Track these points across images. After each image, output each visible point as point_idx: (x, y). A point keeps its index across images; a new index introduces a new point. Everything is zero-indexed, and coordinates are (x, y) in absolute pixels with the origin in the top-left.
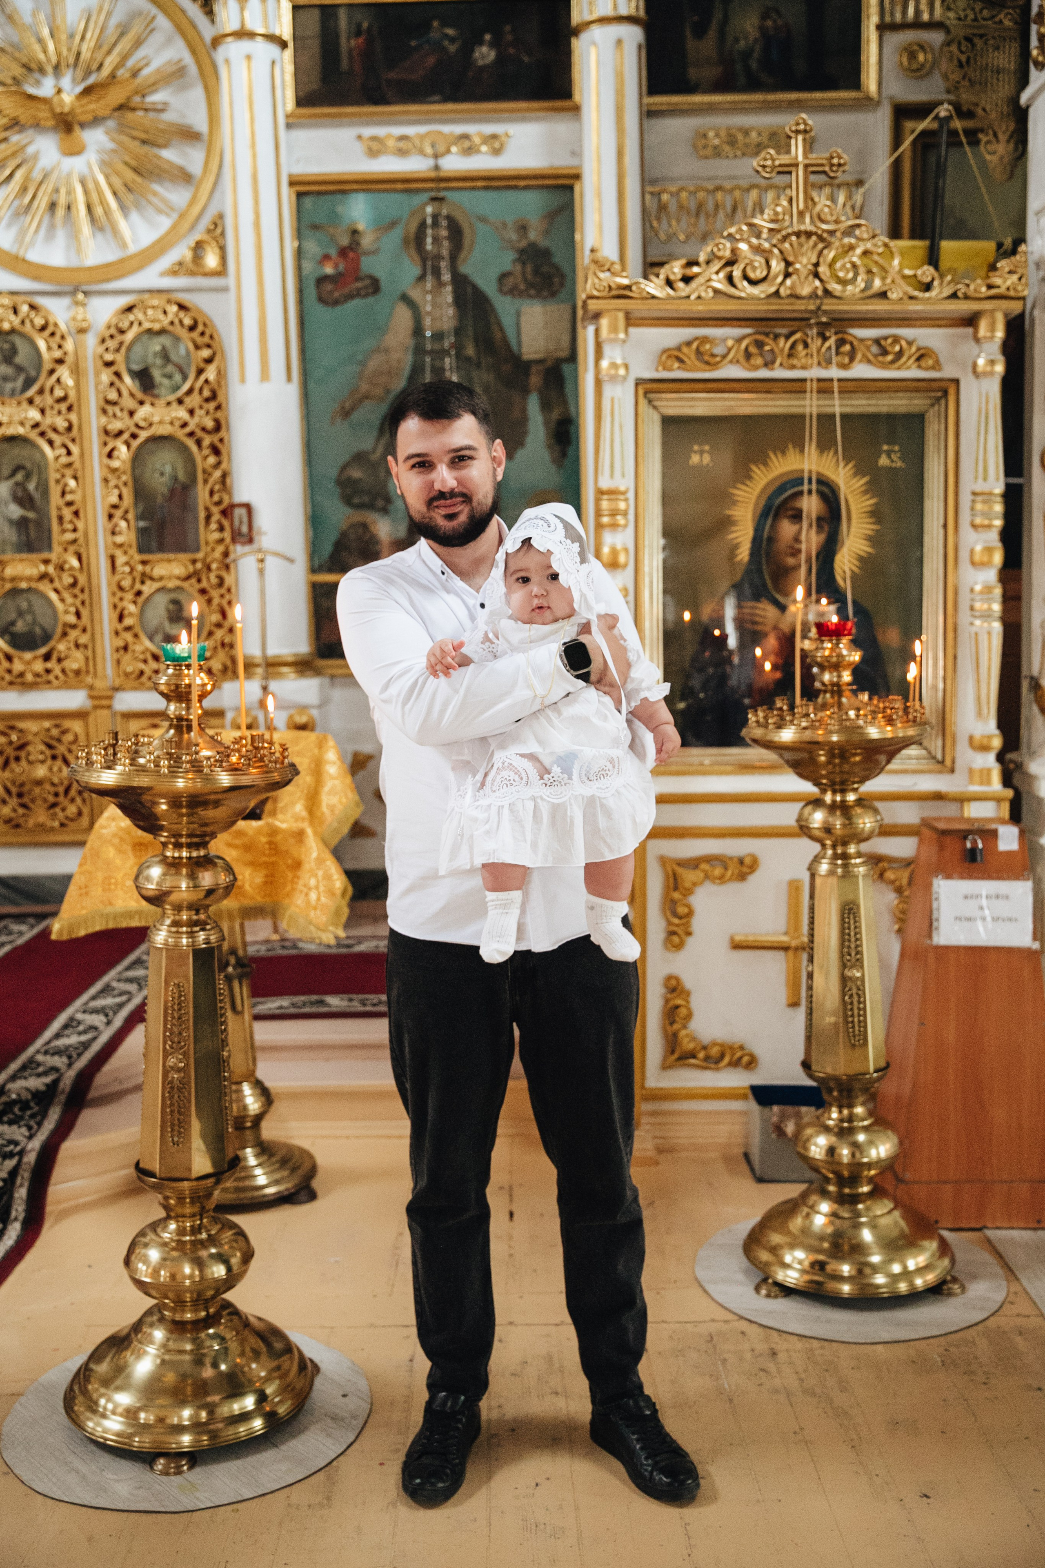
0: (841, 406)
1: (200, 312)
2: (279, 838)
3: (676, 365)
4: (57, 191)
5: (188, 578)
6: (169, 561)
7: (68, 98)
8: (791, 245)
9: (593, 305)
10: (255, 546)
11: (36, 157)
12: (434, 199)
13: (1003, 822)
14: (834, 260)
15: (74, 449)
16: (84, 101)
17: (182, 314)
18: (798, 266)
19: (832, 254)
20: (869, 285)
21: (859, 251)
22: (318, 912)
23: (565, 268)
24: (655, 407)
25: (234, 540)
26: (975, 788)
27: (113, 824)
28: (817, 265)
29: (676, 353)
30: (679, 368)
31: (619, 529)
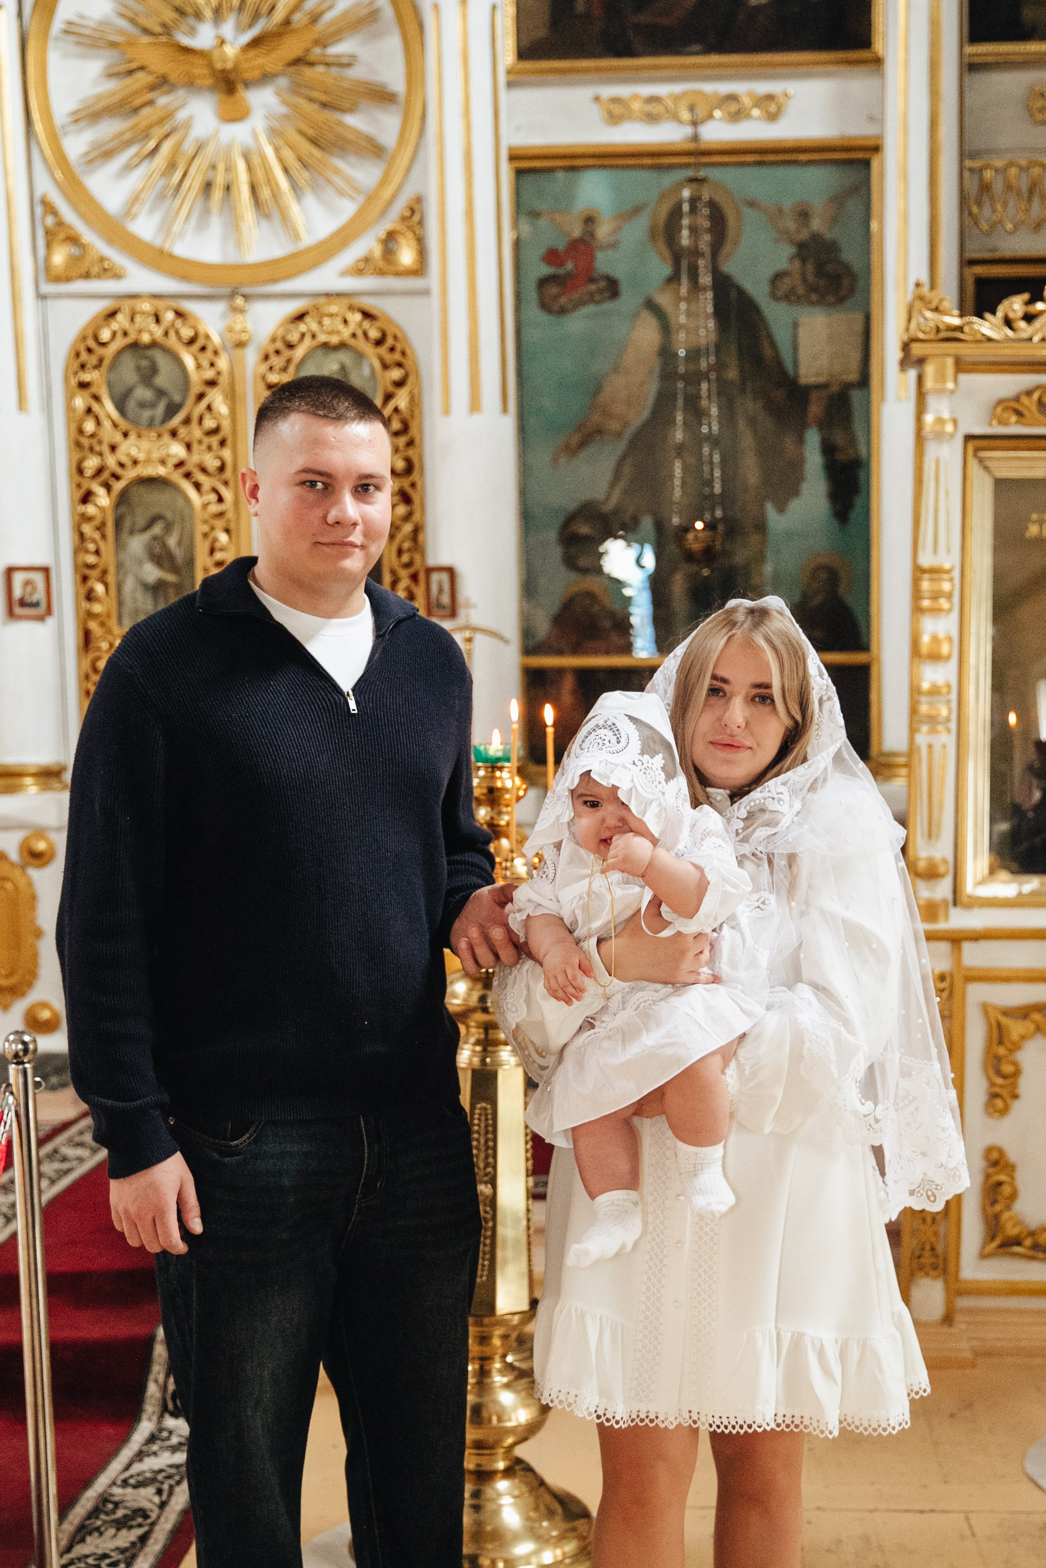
1: (390, 321)
3: (1014, 419)
4: (214, 167)
7: (231, 51)
9: (918, 349)
10: (459, 619)
11: (188, 124)
12: (693, 180)
15: (227, 494)
16: (252, 53)
17: (366, 324)
23: (856, 266)
24: (986, 468)
25: (430, 613)
29: (1014, 404)
30: (1017, 422)
31: (943, 614)
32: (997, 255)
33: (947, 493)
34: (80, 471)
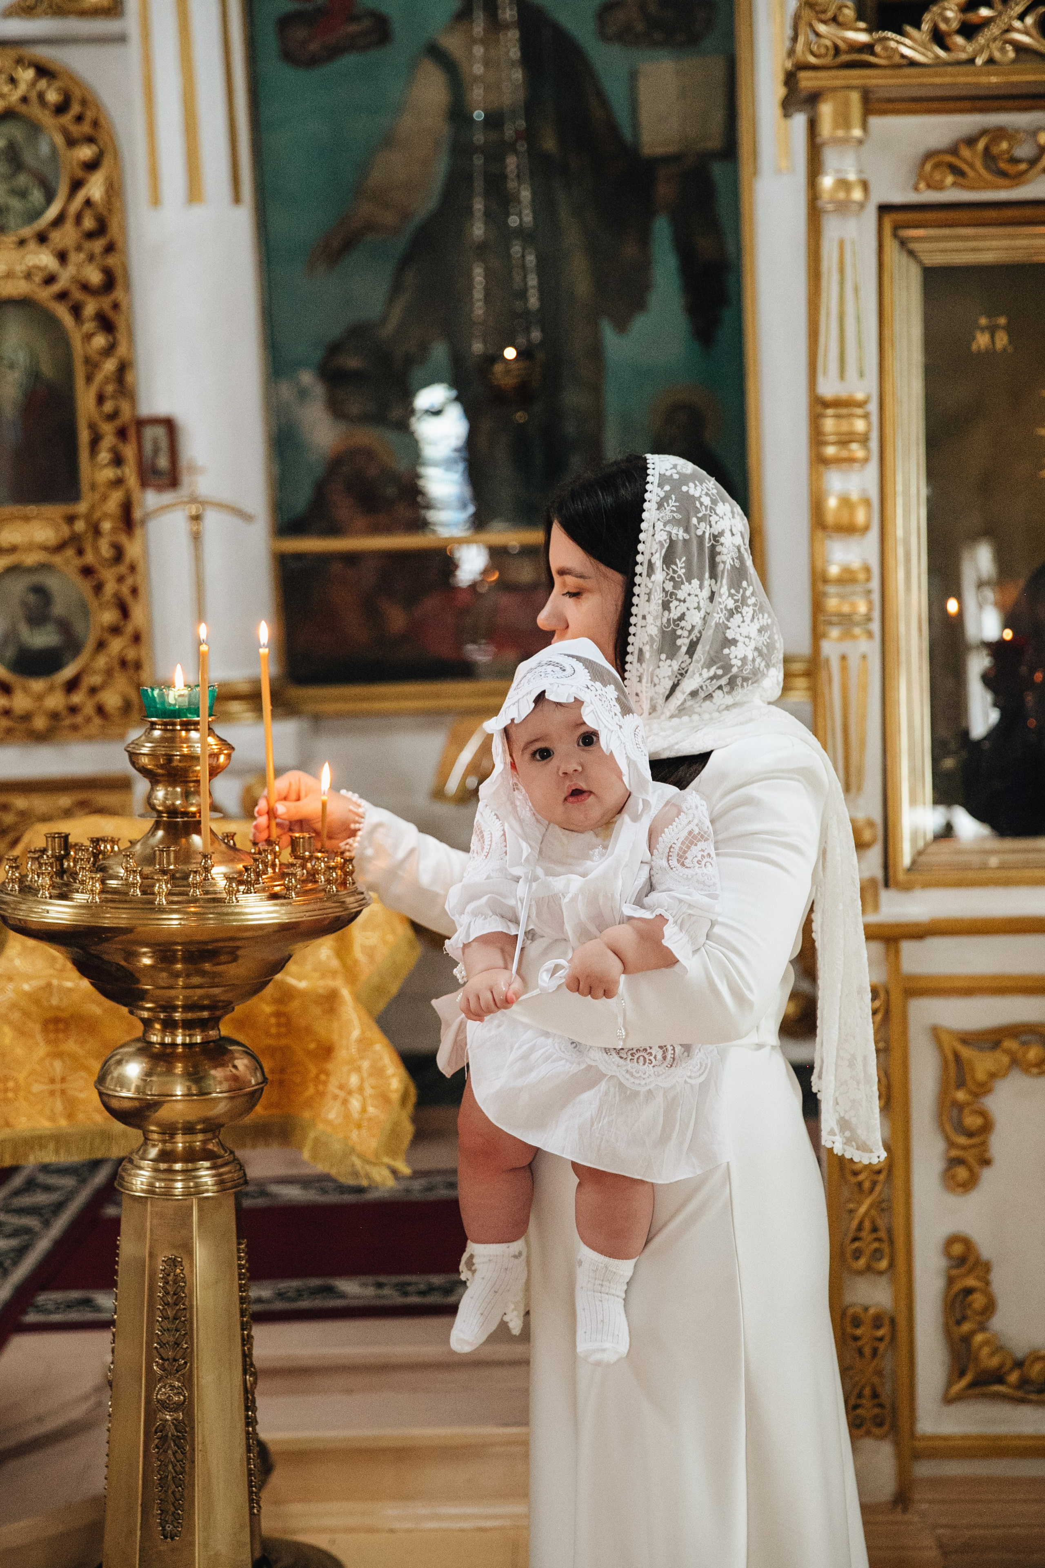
1: (74, 79)
2: (295, 1004)
3: (950, 179)
5: (59, 548)
6: (26, 519)
9: (807, 81)
10: (184, 491)
17: (43, 84)
22: (364, 1132)
24: (911, 253)
25: (144, 484)
27: (10, 986)
29: (949, 158)
30: (954, 184)
31: (856, 466)
33: (856, 290)
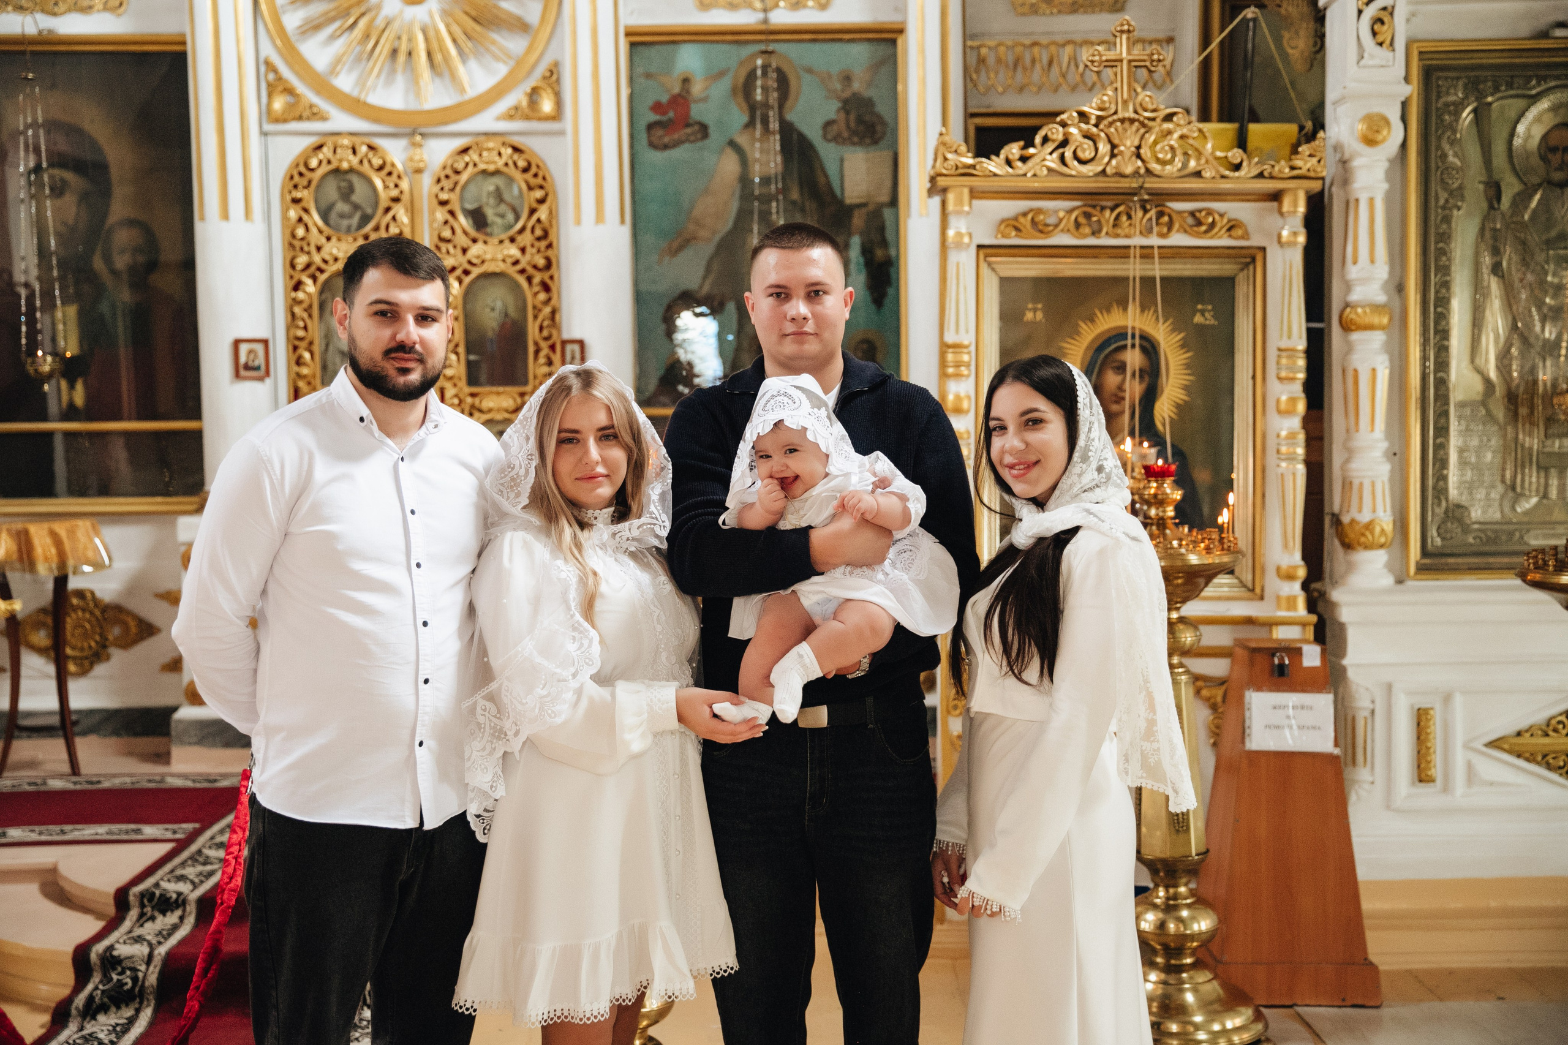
0: (1160, 269)
1: (535, 154)
3: (1014, 233)
4: (399, 38)
6: (498, 394)
8: (1116, 130)
9: (942, 182)
11: (378, 6)
12: (764, 52)
13: (1307, 642)
14: (1155, 143)
17: (516, 156)
18: (1122, 148)
19: (1152, 138)
20: (1185, 165)
21: (1176, 136)
23: (887, 118)
24: (993, 270)
26: (1282, 614)
28: (1138, 148)
29: (1014, 222)
30: (1016, 236)
31: (964, 379)
32: (991, 110)
33: (965, 288)
34: (293, 266)
